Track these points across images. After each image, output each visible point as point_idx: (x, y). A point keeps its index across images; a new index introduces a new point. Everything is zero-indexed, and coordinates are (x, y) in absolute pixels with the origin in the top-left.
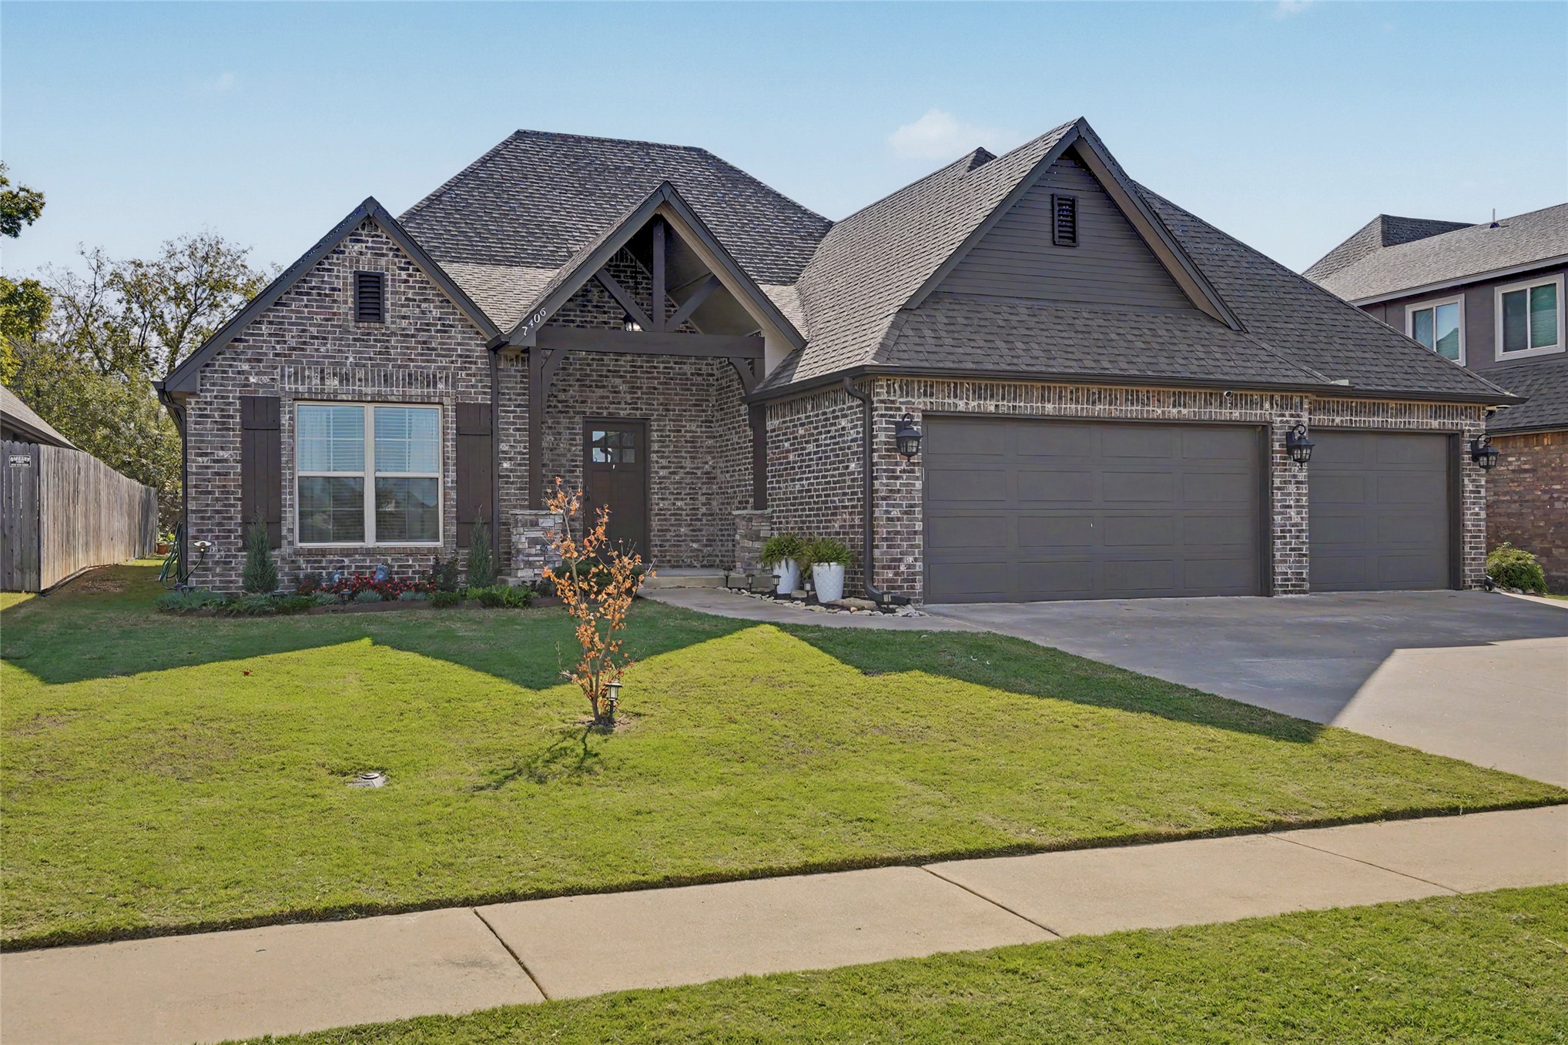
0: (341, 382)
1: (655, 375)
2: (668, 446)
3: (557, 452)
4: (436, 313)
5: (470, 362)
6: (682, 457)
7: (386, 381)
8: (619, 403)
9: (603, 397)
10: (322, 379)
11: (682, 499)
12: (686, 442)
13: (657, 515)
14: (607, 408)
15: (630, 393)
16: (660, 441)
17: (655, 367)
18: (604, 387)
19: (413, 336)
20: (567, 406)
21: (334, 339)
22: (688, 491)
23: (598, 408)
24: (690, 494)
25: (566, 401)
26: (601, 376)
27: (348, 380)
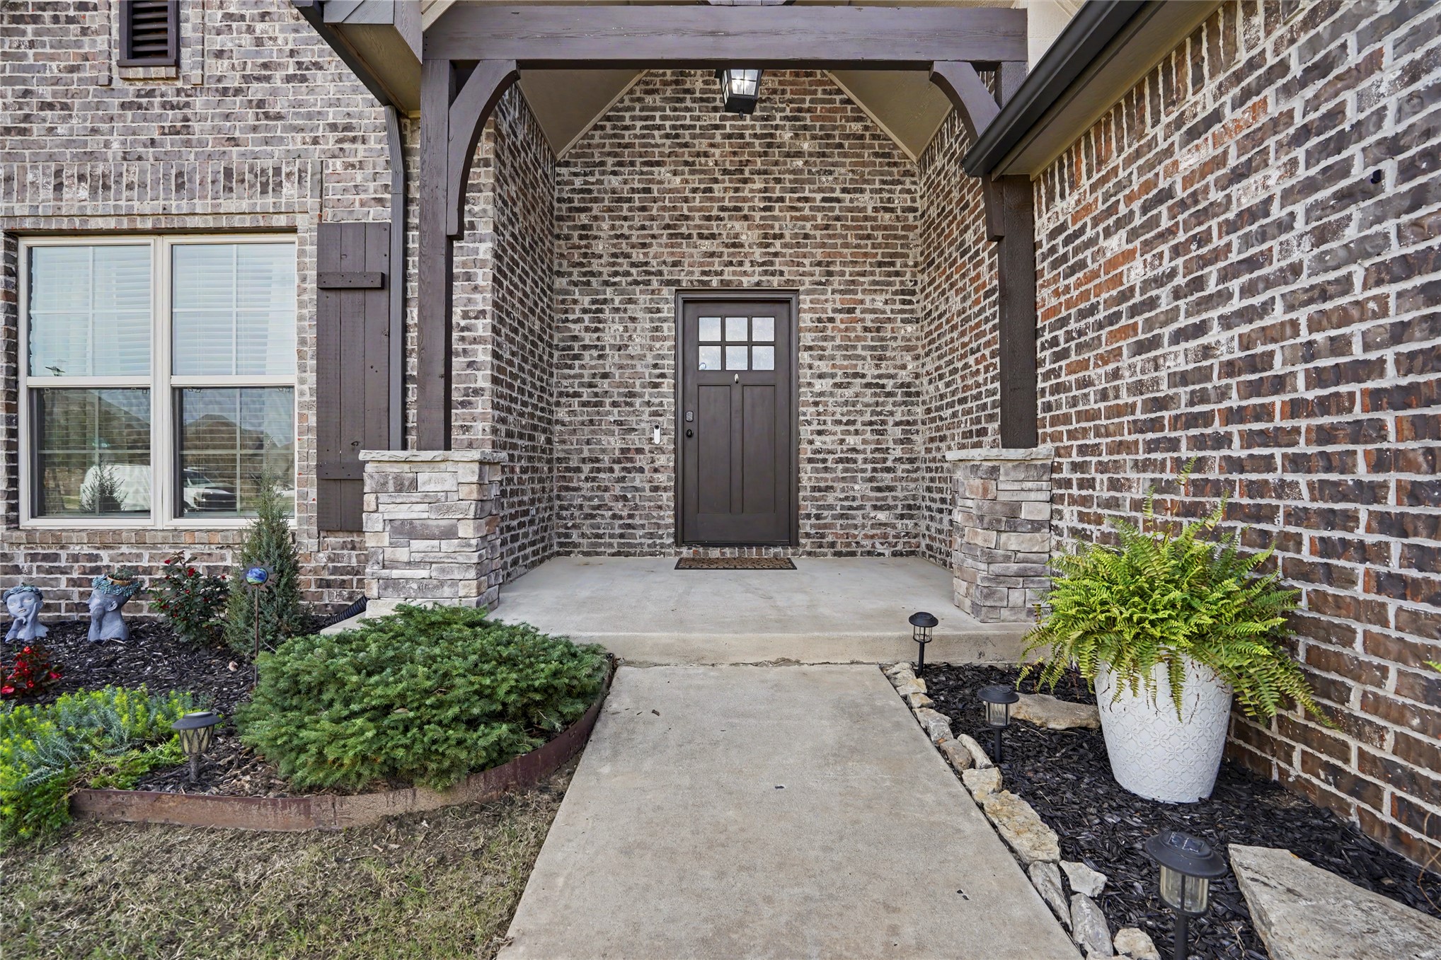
0: (93, 191)
1: (807, 212)
2: (833, 338)
3: (631, 351)
4: (287, 40)
5: (354, 140)
6: (858, 357)
7: (180, 187)
8: (741, 264)
9: (712, 255)
10: (59, 187)
11: (857, 432)
12: (866, 329)
13: (810, 461)
14: (717, 273)
15: (761, 245)
16: (816, 329)
17: (806, 200)
18: (713, 236)
19: (238, 92)
20: (648, 273)
21: (86, 107)
22: (867, 418)
23: (704, 273)
24: (871, 423)
25: (646, 264)
26: (709, 218)
27: (106, 187)
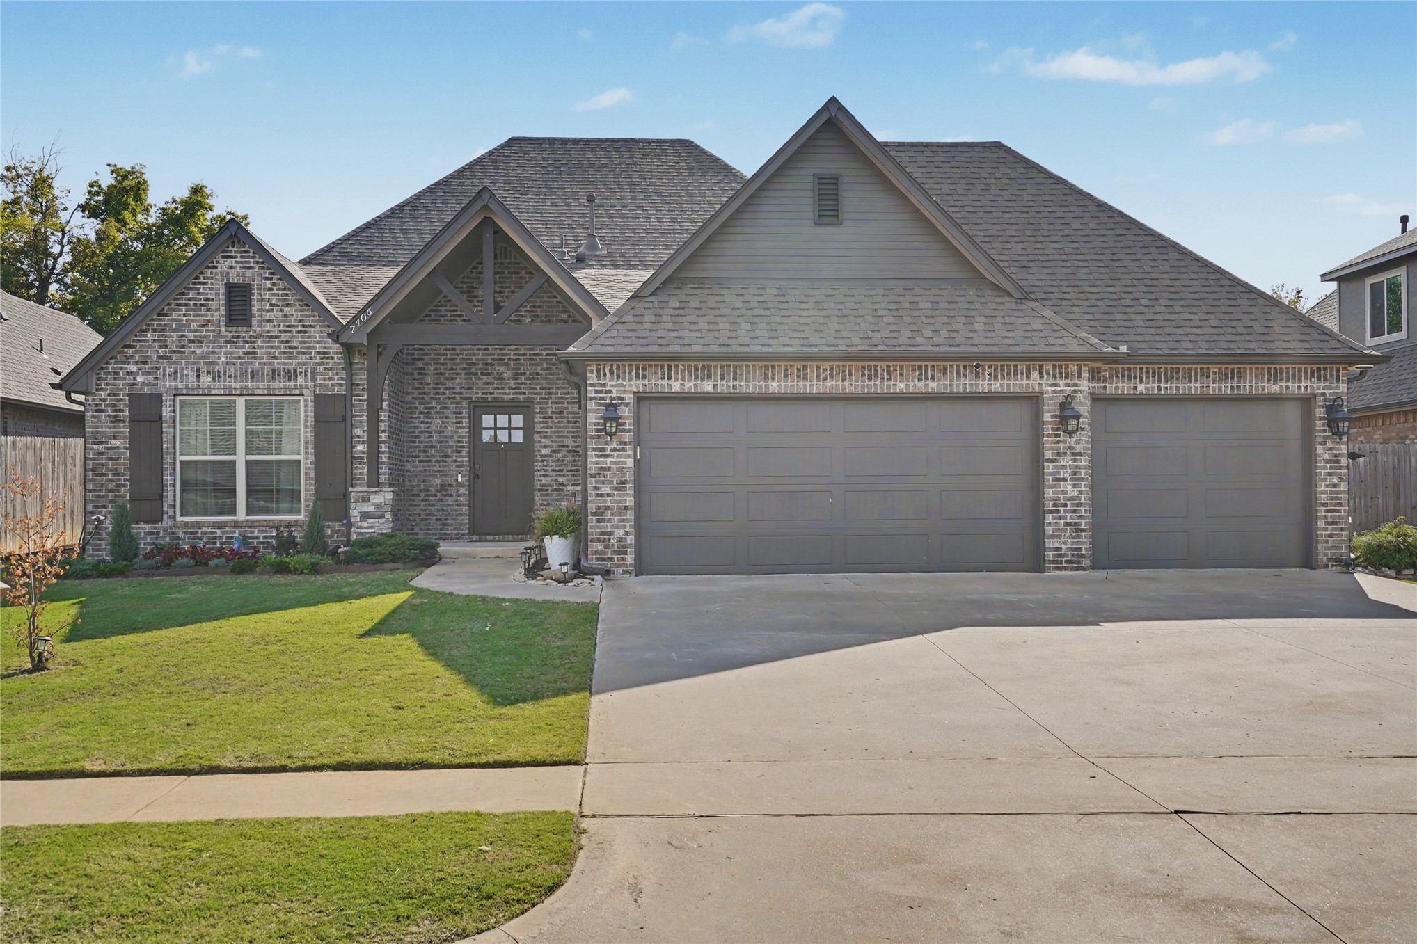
0: (214, 379)
1: (538, 361)
2: (551, 427)
3: (445, 434)
4: (298, 316)
5: (328, 358)
6: (565, 437)
7: (252, 377)
8: (503, 388)
9: (488, 383)
10: (198, 376)
11: (564, 476)
12: (569, 422)
13: (539, 490)
14: (491, 394)
15: (514, 379)
16: (542, 423)
17: (538, 355)
18: (489, 374)
19: (277, 337)
20: (455, 393)
21: (209, 342)
22: (569, 468)
23: (483, 393)
24: (571, 471)
25: (453, 388)
26: (487, 364)
27: (219, 377)
